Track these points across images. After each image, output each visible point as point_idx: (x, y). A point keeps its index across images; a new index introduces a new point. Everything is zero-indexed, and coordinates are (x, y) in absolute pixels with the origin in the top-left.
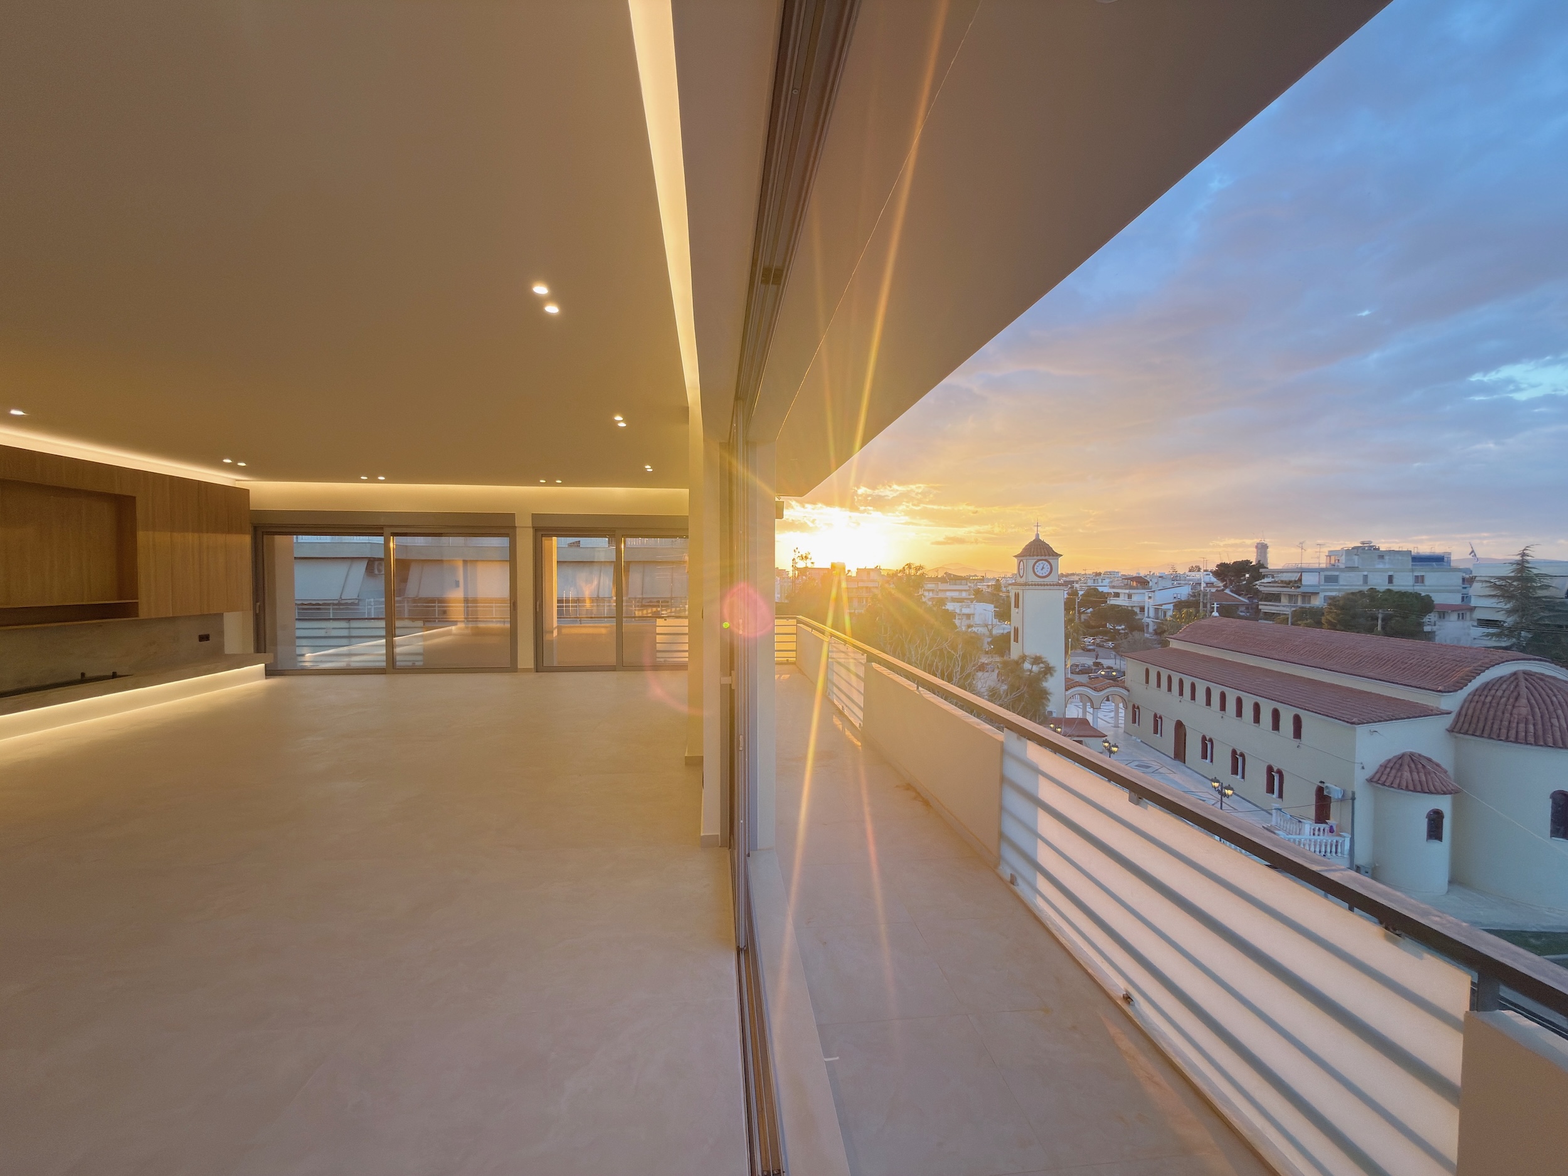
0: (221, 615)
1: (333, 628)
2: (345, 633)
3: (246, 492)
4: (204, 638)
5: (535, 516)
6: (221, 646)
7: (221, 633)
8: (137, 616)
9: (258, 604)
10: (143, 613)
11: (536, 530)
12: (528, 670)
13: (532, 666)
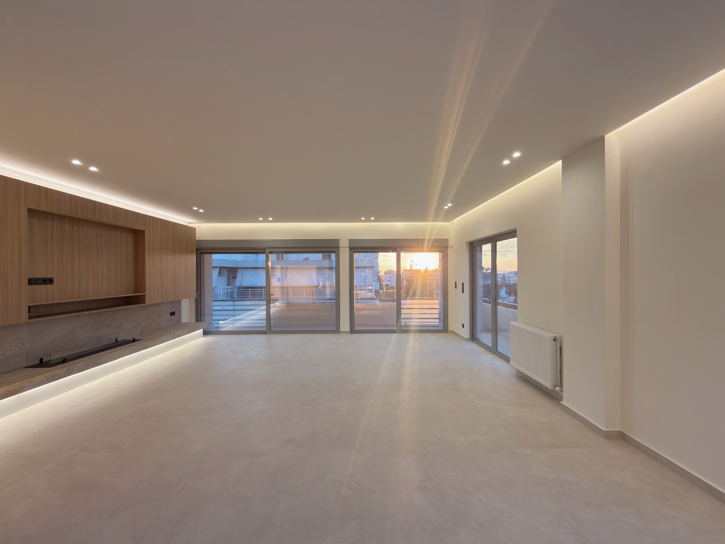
0: (180, 301)
1: (226, 305)
2: (232, 308)
3: (194, 229)
4: (173, 314)
5: (351, 241)
6: (180, 319)
7: (180, 311)
8: (145, 303)
9: (198, 293)
10: (148, 302)
11: (351, 248)
12: (346, 332)
13: (348, 330)
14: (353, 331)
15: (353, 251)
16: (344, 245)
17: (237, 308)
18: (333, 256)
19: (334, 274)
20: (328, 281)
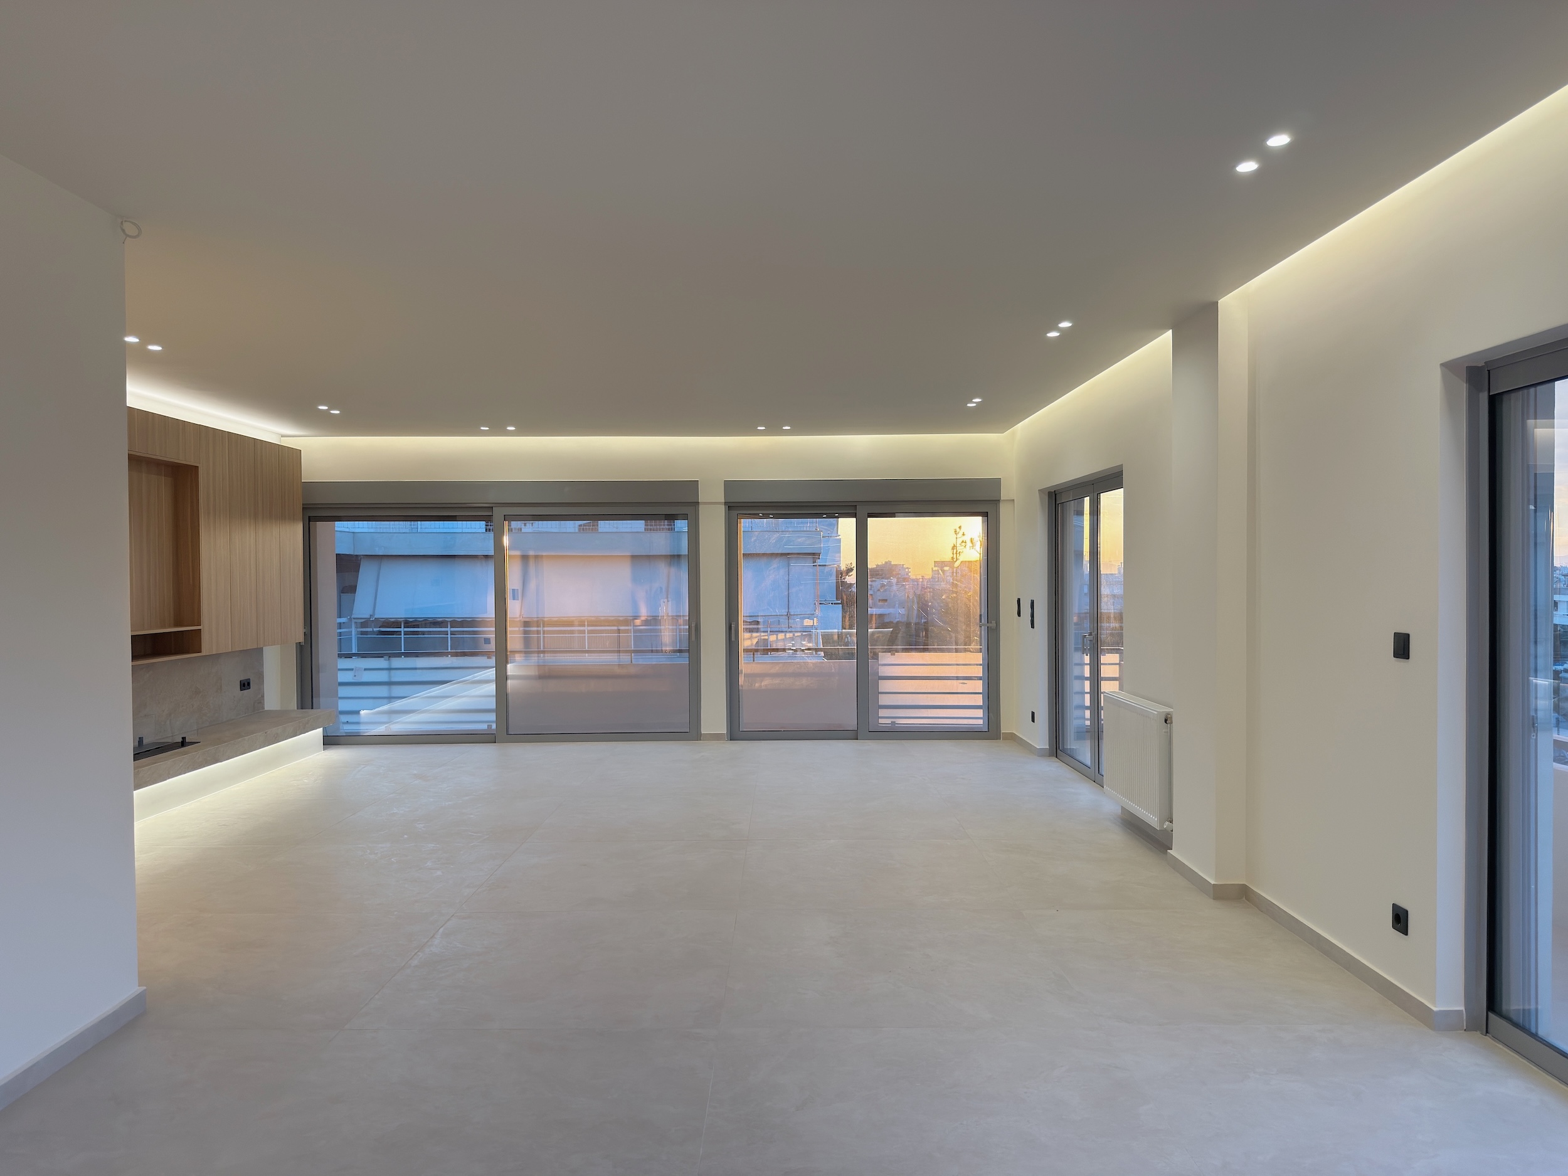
0: (260, 651)
3: (298, 455)
4: (245, 685)
5: (729, 485)
6: (260, 701)
7: (261, 678)
8: (199, 651)
10: (209, 645)
11: (730, 506)
12: (717, 737)
13: (724, 730)
14: (735, 733)
15: (734, 513)
16: (712, 497)
17: (398, 676)
18: (681, 525)
19: (685, 576)
20: (665, 600)
